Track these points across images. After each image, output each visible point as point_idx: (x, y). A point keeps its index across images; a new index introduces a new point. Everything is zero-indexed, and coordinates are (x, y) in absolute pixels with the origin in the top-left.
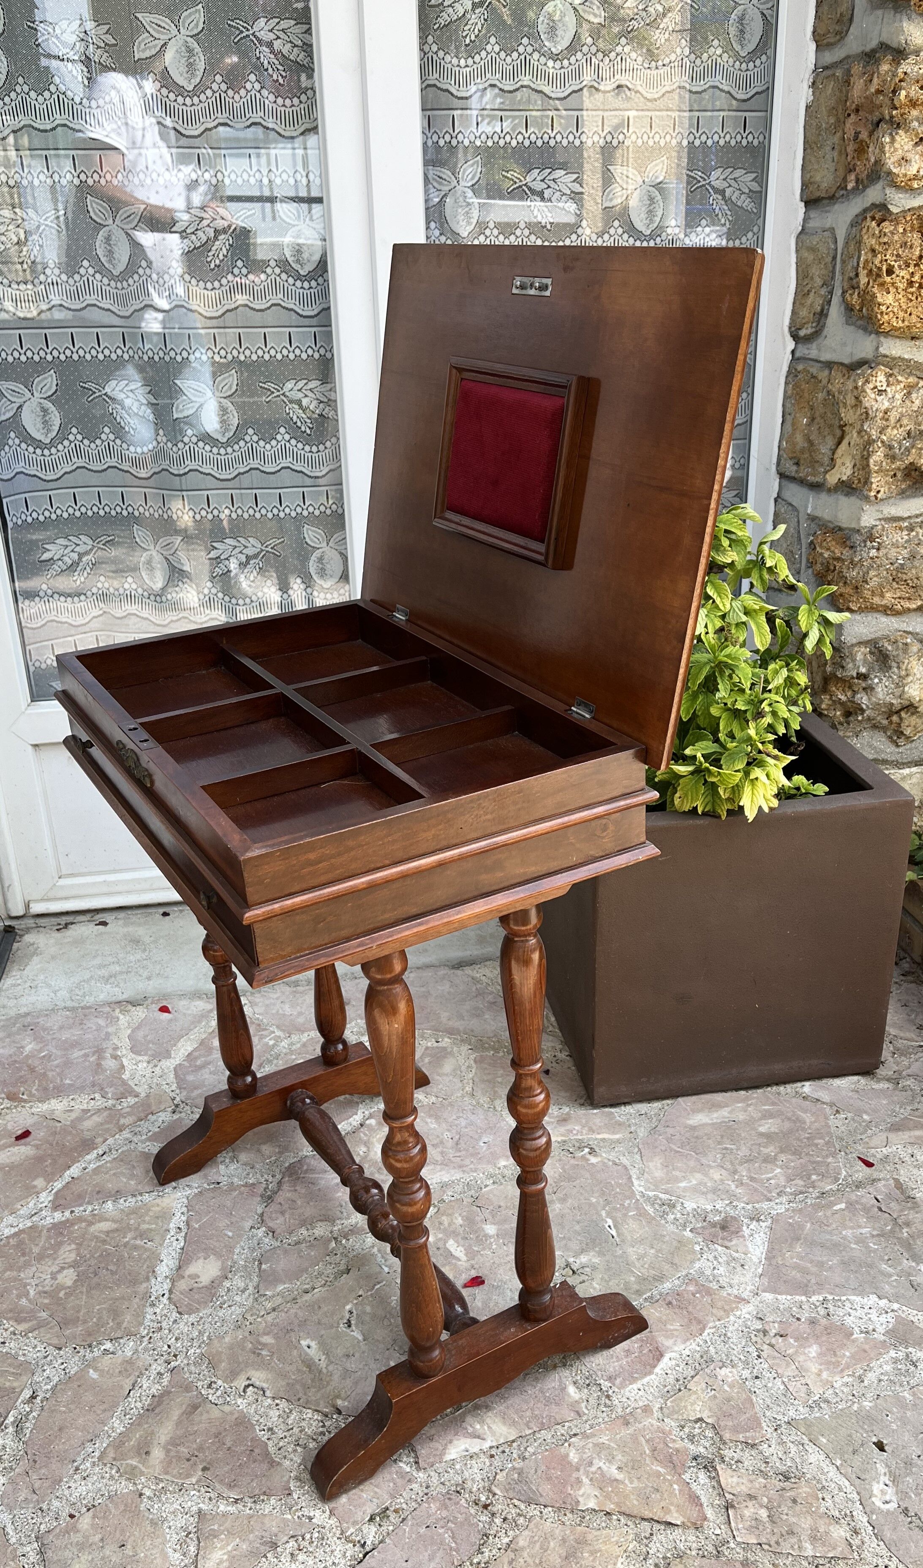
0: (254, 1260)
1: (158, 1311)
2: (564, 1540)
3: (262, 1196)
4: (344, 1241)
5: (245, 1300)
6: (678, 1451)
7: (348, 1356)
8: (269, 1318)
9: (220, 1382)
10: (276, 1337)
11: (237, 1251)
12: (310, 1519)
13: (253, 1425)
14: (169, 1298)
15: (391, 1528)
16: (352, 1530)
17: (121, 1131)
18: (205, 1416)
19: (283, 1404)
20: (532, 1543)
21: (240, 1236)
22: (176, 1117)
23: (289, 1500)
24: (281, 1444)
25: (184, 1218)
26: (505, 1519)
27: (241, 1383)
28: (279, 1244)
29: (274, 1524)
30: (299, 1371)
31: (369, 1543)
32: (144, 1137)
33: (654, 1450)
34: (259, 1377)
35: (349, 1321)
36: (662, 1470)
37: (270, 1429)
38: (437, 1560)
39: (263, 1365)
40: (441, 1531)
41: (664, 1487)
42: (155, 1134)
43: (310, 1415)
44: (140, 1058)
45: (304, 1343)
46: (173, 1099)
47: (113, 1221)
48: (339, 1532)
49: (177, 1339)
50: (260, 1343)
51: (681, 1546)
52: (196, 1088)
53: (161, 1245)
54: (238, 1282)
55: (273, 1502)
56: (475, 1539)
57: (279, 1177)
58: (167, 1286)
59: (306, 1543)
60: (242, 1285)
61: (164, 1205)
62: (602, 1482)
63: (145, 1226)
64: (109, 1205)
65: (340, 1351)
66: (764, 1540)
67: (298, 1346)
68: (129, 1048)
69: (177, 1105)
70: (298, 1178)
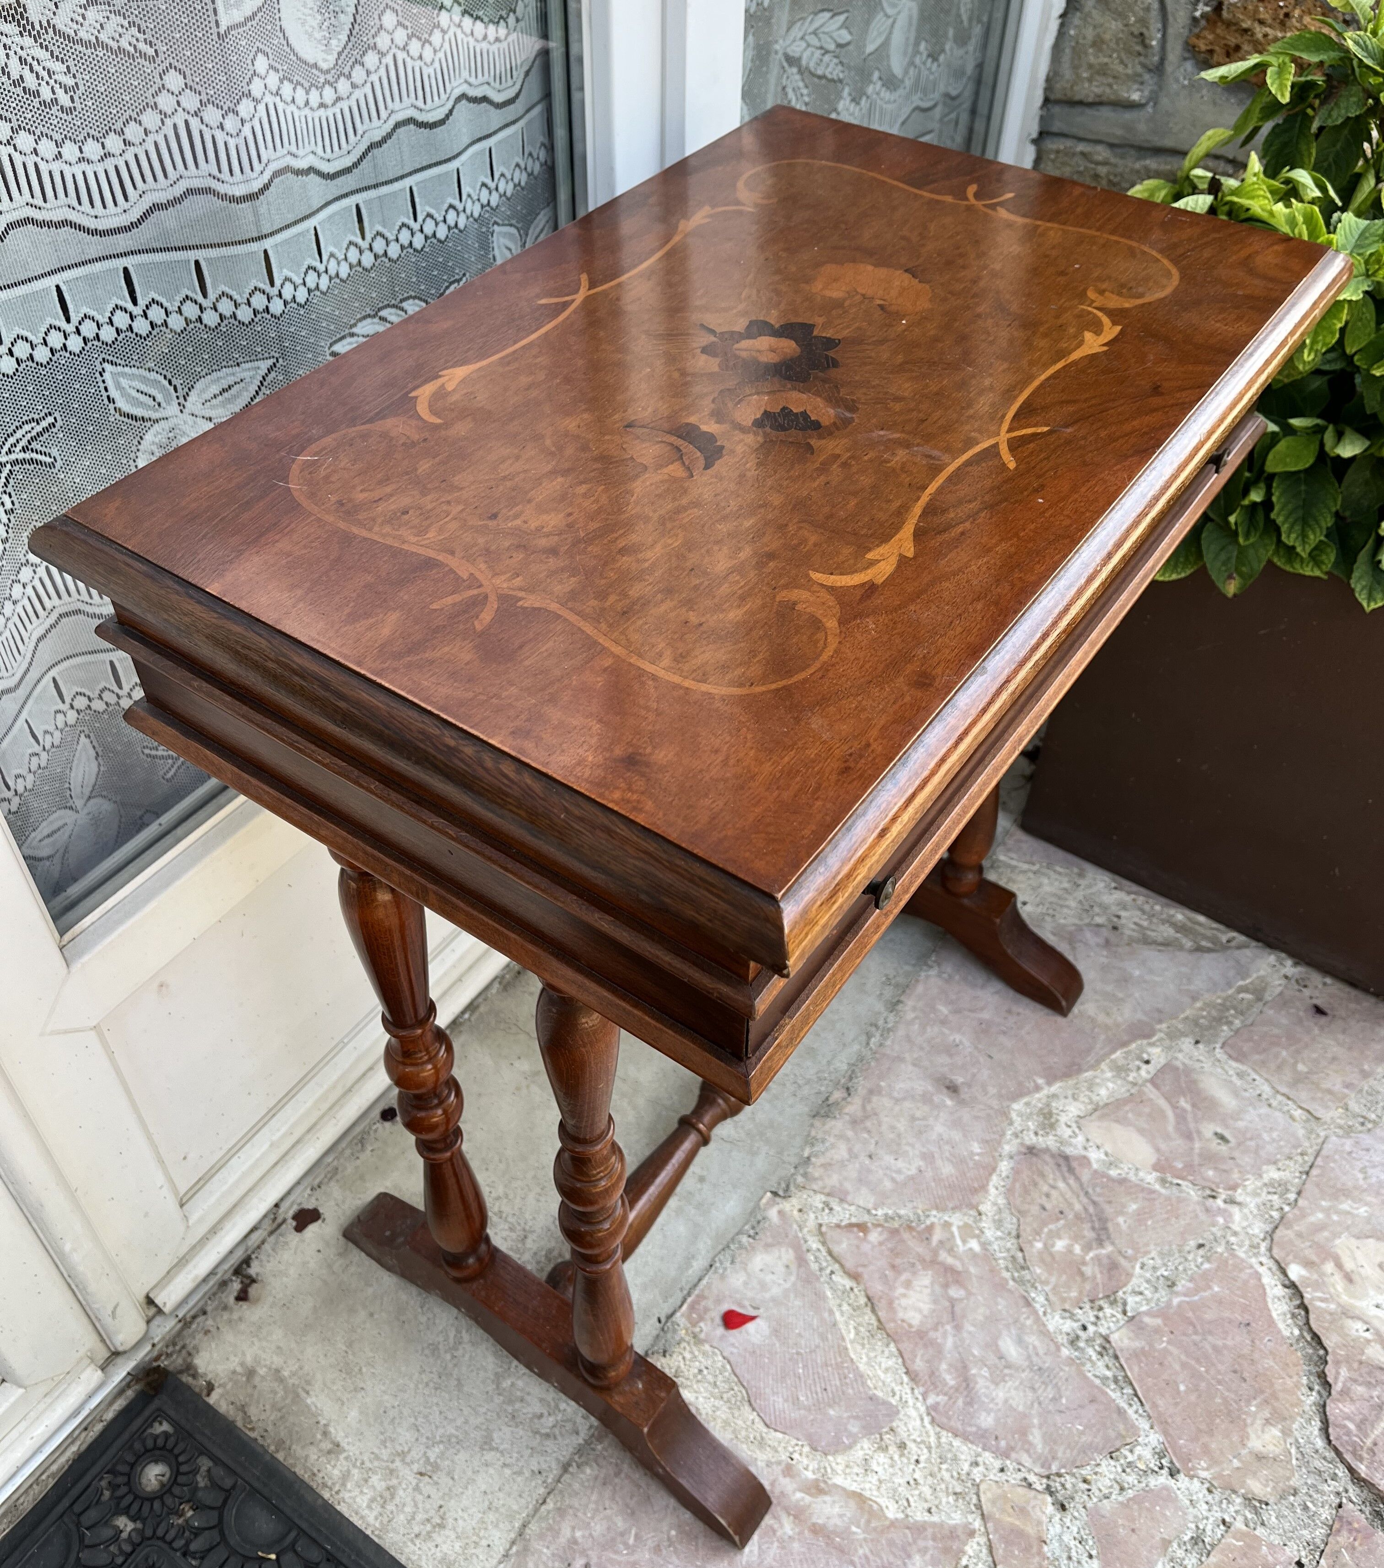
22: (1081, 1513)
44: (858, 1452)
46: (1029, 1484)
52: (1023, 1431)
68: (806, 1449)
69: (1049, 1490)
70: (1372, 1451)
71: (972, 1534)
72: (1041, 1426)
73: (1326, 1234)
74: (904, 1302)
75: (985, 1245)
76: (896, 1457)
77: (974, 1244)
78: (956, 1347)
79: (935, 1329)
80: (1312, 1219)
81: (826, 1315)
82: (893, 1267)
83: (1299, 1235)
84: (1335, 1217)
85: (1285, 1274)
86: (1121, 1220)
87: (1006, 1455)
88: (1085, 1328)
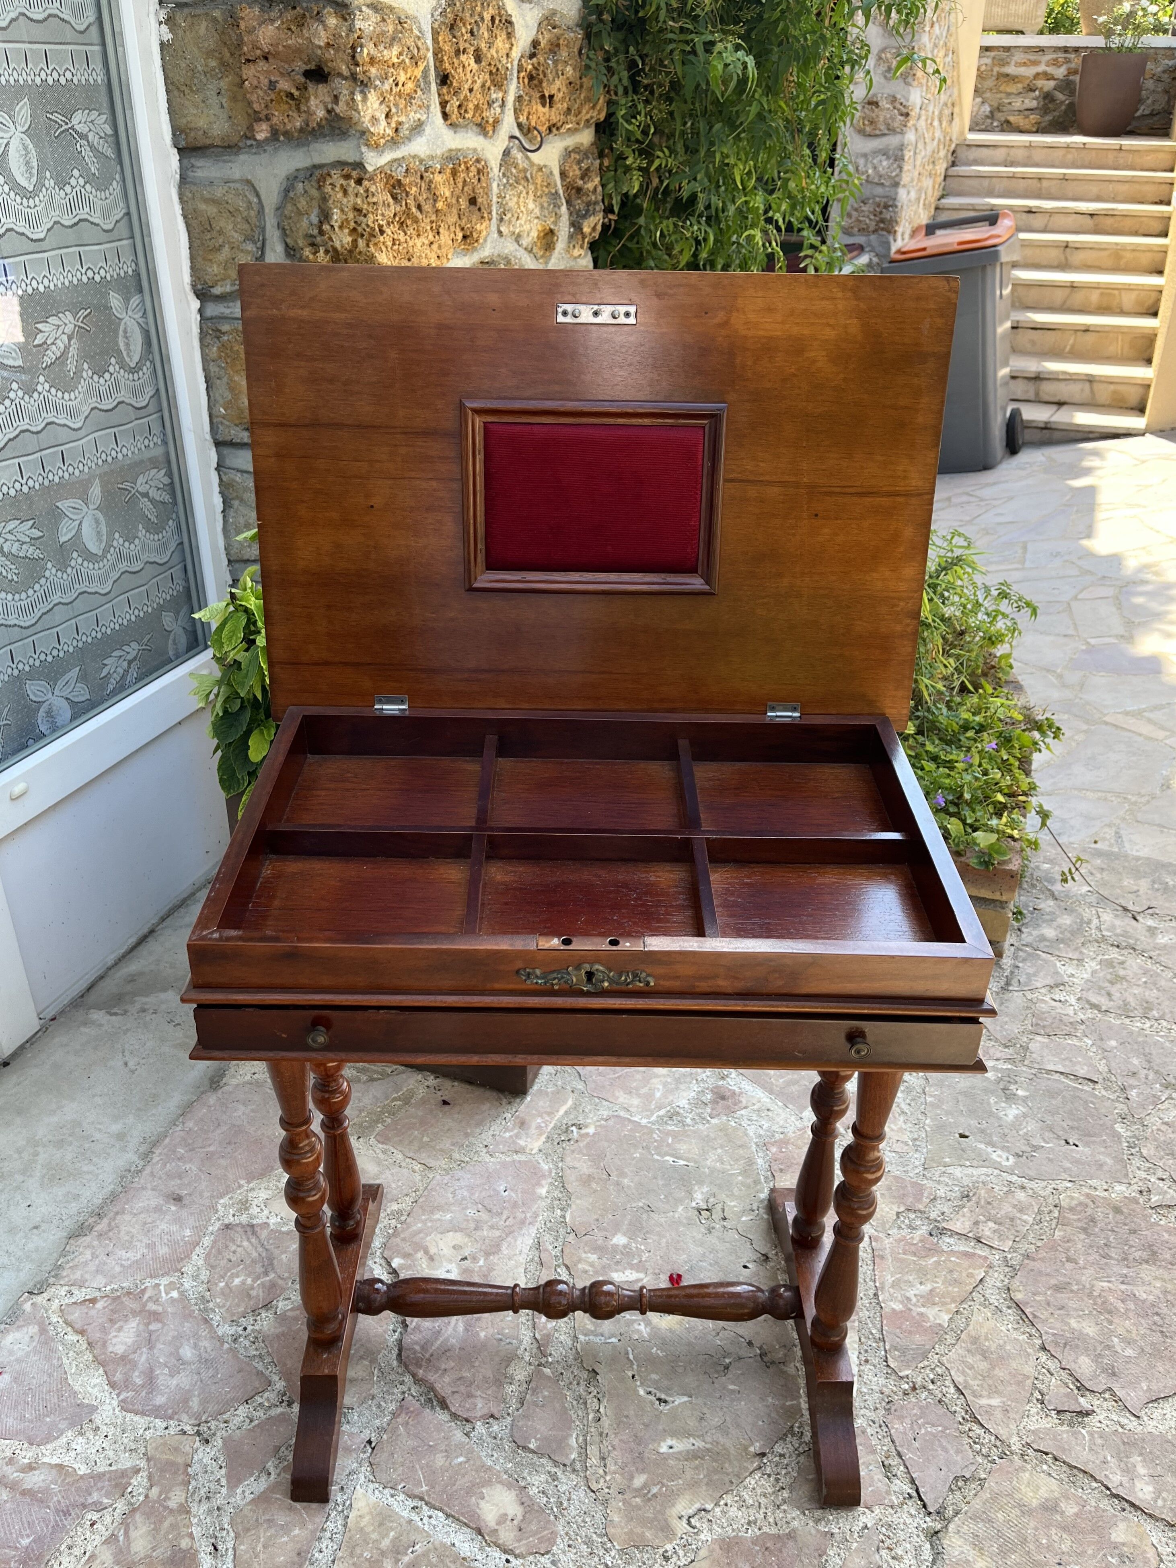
0: (514, 1451)
2: (968, 1351)
3: (423, 1406)
4: (550, 1359)
5: (567, 1482)
6: (921, 1241)
7: (702, 1418)
8: (611, 1467)
9: (669, 1547)
10: (643, 1471)
11: (489, 1463)
12: (866, 1527)
13: (737, 1537)
14: (516, 1557)
15: (902, 1468)
16: (894, 1498)
17: (188, 1512)
19: (728, 1498)
20: (963, 1373)
21: (471, 1451)
22: (219, 1443)
23: (838, 1538)
24: (771, 1520)
25: (402, 1497)
26: (932, 1382)
27: (681, 1527)
28: (509, 1419)
30: (696, 1468)
31: (910, 1491)
32: (224, 1491)
33: (915, 1254)
34: (684, 1506)
35: (660, 1400)
36: (935, 1259)
37: (749, 1523)
38: (949, 1447)
39: (671, 1497)
40: (923, 1431)
41: (950, 1265)
42: (228, 1477)
43: (753, 1482)
44: (63, 1440)
45: (664, 1449)
46: (184, 1433)
48: (890, 1510)
50: (641, 1489)
51: (999, 1284)
52: (186, 1401)
53: (429, 1536)
54: (537, 1481)
55: (831, 1553)
56: (941, 1411)
57: (408, 1378)
58: (496, 1553)
59: (888, 1542)
60: (543, 1477)
61: (365, 1510)
62: (929, 1299)
63: (385, 1543)
65: (692, 1423)
66: (1012, 1237)
67: (665, 1458)
68: (26, 1445)
69: (198, 1433)
70: (429, 1360)
71: (137, 1471)
72: (199, 1395)
73: (422, 1235)
74: (114, 1341)
75: (182, 1293)
76: (91, 1437)
77: (175, 1294)
78: (147, 1360)
79: (135, 1352)
80: (415, 1228)
81: (55, 1362)
82: (111, 1320)
83: (404, 1240)
84: (429, 1224)
85: (390, 1266)
86: (284, 1256)
87: (171, 1418)
88: (245, 1329)
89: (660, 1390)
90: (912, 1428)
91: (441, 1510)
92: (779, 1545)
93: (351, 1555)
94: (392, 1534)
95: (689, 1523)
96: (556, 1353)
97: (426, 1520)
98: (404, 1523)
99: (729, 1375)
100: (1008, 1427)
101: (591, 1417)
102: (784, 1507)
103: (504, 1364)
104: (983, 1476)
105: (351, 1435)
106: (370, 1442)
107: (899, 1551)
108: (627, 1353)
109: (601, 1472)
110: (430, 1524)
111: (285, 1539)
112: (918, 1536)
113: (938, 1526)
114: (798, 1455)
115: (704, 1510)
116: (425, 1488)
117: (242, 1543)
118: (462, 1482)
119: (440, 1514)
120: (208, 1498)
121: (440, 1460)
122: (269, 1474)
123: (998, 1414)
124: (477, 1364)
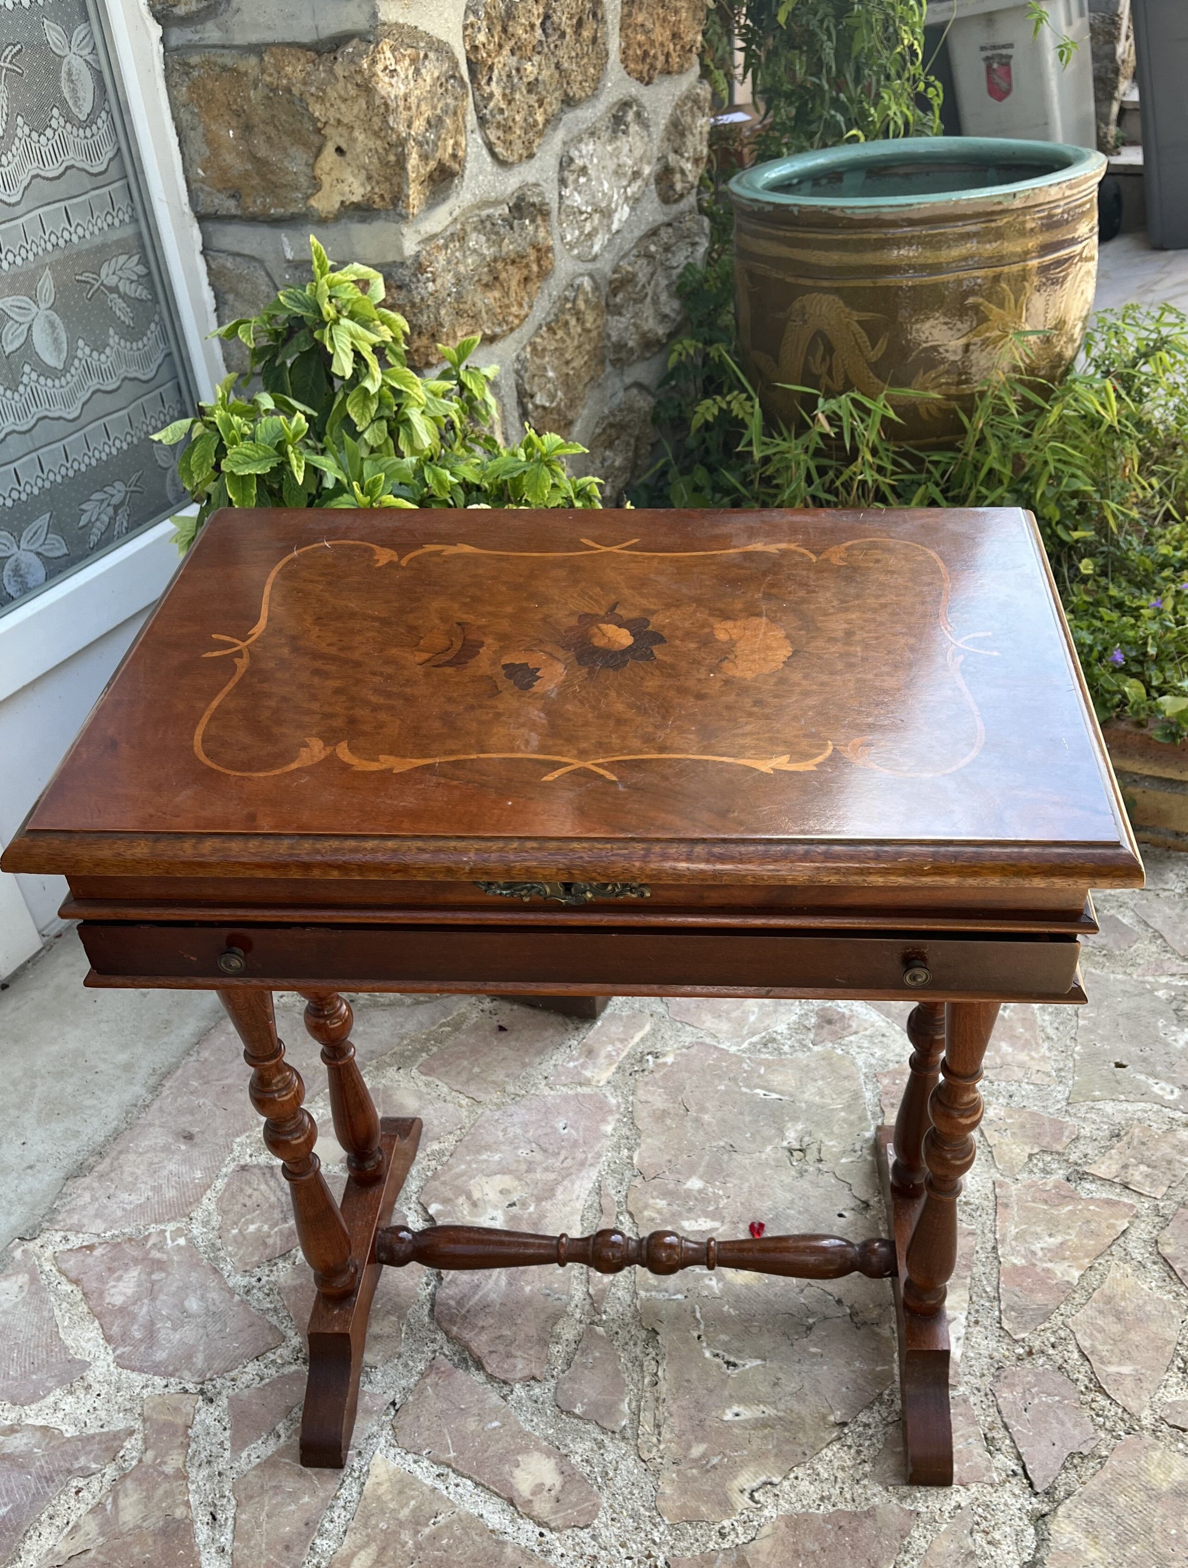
0: (556, 1417)
1: (561, 1550)
2: (1100, 1312)
3: (456, 1366)
4: (604, 1317)
5: (614, 1450)
6: (1056, 1187)
8: (666, 1435)
9: (726, 1523)
10: (702, 1440)
11: (528, 1428)
12: (959, 1507)
13: (806, 1514)
14: (551, 1530)
15: (1008, 1442)
16: (995, 1475)
17: (186, 1478)
18: (762, 1558)
19: (799, 1472)
20: (1091, 1336)
21: (508, 1415)
22: (224, 1402)
23: (925, 1517)
24: (848, 1496)
25: (426, 1463)
26: (1053, 1346)
27: (742, 1502)
28: (553, 1382)
29: (945, 1544)
30: (765, 1437)
31: (1015, 1468)
32: (227, 1454)
33: (1046, 1202)
34: (747, 1479)
35: (728, 1363)
36: (1070, 1207)
37: (822, 1499)
38: (1066, 1419)
39: (733, 1469)
40: (1036, 1401)
41: (1088, 1215)
42: (233, 1439)
43: (830, 1454)
45: (728, 1416)
46: (185, 1391)
47: (361, 1548)
48: (990, 1488)
49: (623, 1545)
50: (700, 1459)
51: (1145, 1236)
52: (189, 1357)
53: (454, 1505)
54: (580, 1449)
55: (916, 1534)
56: (1060, 1378)
57: (440, 1336)
58: (529, 1526)
59: (984, 1524)
60: (588, 1444)
61: (384, 1477)
62: (1058, 1253)
63: (404, 1514)
64: (322, 1544)
65: (764, 1389)
66: (1168, 1182)
67: (729, 1425)
69: (202, 1392)
70: (465, 1317)
71: (132, 1433)
72: (204, 1350)
73: (465, 1178)
74: (112, 1291)
75: (190, 1240)
76: (82, 1396)
77: (182, 1241)
78: (149, 1312)
79: (134, 1304)
80: (457, 1171)
81: (46, 1314)
82: (109, 1269)
83: (444, 1183)
84: (474, 1166)
85: (426, 1212)
87: (172, 1375)
88: (259, 1280)
89: (729, 1353)
90: (1023, 1397)
91: (469, 1478)
92: (854, 1524)
93: (366, 1525)
94: (413, 1503)
95: (752, 1497)
96: (611, 1310)
97: (452, 1488)
98: (427, 1492)
99: (812, 1337)
100: (1139, 1397)
101: (647, 1380)
102: (865, 1482)
103: (551, 1322)
104: (1104, 1453)
105: (373, 1395)
106: (394, 1404)
107: (997, 1535)
108: (694, 1312)
109: (655, 1440)
110: (456, 1493)
111: (293, 1507)
112: (1021, 1519)
113: (1046, 1509)
114: (887, 1425)
115: (771, 1484)
116: (453, 1454)
117: (243, 1512)
118: (495, 1449)
119: (469, 1482)
120: (209, 1462)
121: (472, 1425)
122: (279, 1436)
123: (1129, 1384)
124: (519, 1321)
